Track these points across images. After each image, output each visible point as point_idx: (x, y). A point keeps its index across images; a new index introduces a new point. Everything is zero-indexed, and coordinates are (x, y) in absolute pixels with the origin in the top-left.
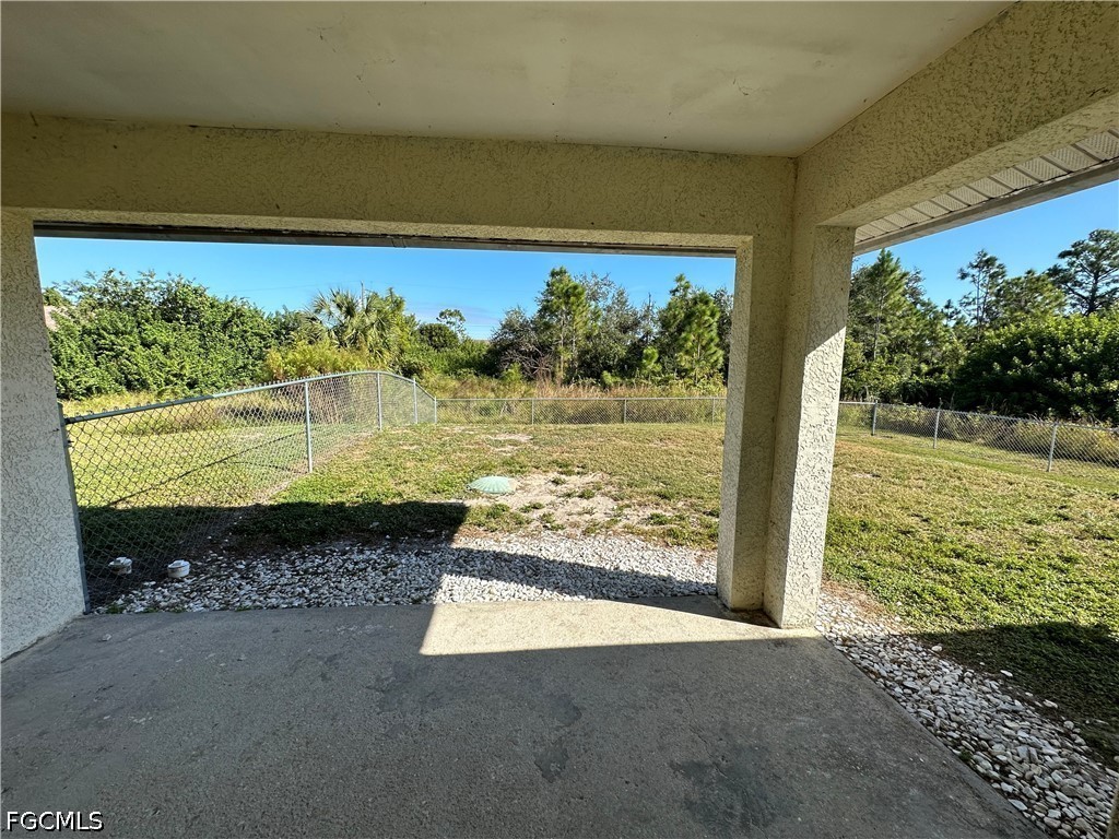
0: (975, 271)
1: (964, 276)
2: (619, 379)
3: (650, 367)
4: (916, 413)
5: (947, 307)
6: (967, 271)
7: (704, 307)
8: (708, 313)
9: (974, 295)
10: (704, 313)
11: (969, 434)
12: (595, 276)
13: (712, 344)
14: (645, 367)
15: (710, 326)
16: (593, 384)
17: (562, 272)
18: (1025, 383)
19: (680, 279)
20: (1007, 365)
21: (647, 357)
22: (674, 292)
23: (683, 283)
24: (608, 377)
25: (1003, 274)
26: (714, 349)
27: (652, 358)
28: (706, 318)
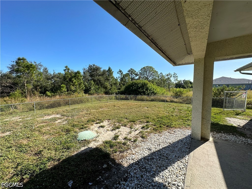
0: (119, 72)
1: (118, 73)
2: (53, 94)
3: (63, 90)
4: (123, 96)
5: (116, 78)
6: (118, 72)
7: (79, 75)
8: (80, 76)
9: (120, 76)
10: (79, 76)
11: (131, 99)
12: (35, 63)
13: (82, 84)
14: (62, 90)
15: (81, 79)
16: (42, 96)
17: (23, 59)
18: (135, 90)
19: (66, 67)
20: (133, 88)
21: (62, 87)
22: (65, 70)
23: (67, 68)
24: (48, 93)
25: (123, 73)
26: (83, 85)
27: (64, 87)
28: (80, 77)
